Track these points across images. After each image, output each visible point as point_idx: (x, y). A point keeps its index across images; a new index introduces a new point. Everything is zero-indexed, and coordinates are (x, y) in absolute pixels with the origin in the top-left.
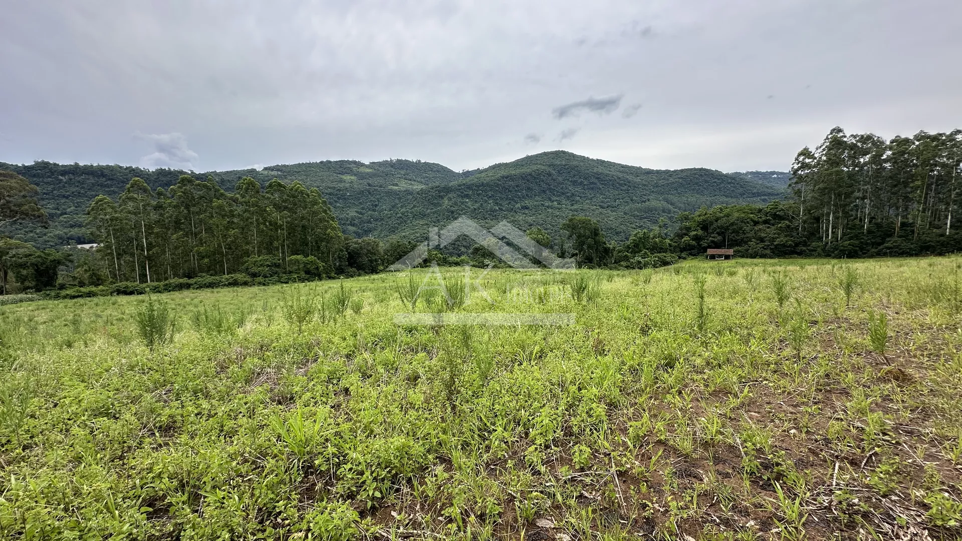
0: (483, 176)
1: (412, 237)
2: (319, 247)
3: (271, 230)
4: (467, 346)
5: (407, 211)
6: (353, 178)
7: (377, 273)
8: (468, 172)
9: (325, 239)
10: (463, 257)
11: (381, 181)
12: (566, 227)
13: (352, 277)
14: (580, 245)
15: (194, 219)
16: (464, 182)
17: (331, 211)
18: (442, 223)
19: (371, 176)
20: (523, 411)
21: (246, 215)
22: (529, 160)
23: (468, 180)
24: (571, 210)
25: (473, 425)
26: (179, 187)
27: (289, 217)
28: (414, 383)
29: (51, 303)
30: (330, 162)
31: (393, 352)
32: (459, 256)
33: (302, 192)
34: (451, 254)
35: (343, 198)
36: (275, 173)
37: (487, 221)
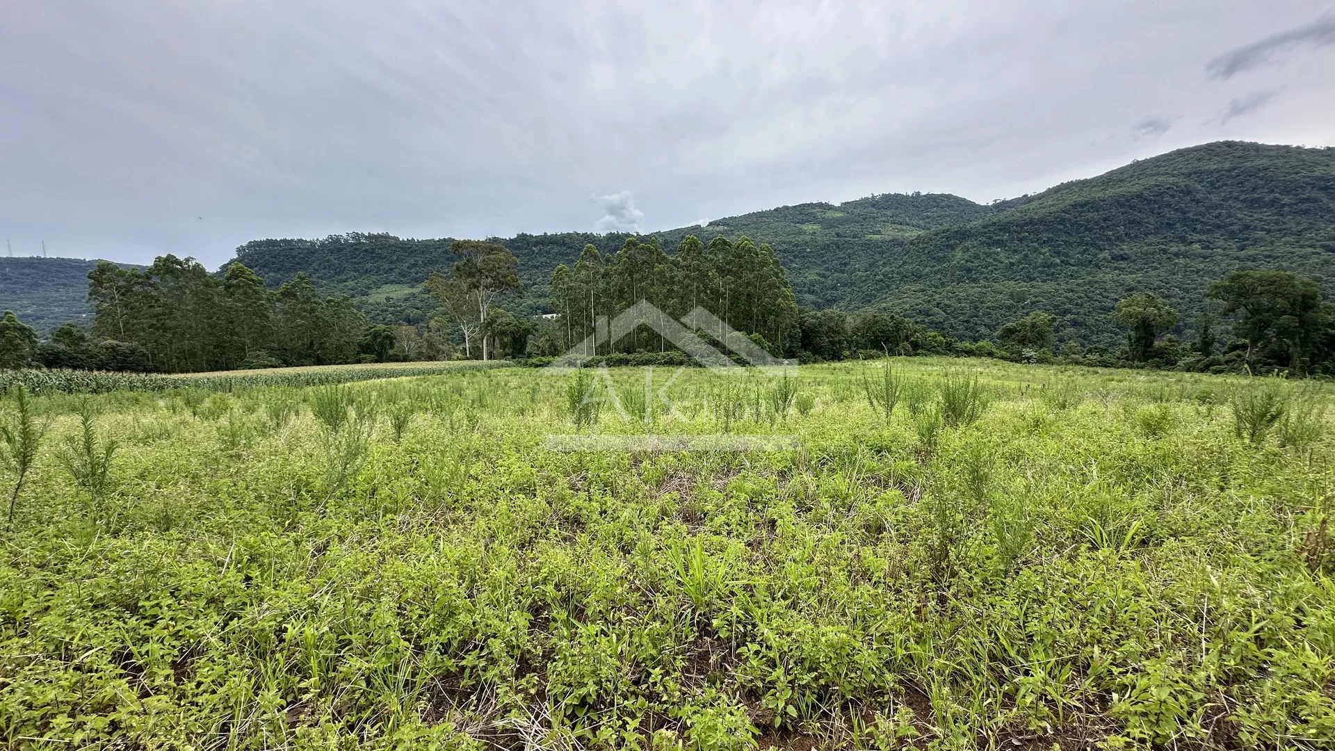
0: (1031, 207)
1: (898, 309)
2: (765, 322)
3: (712, 299)
4: (979, 496)
5: (893, 271)
6: (815, 227)
7: (840, 360)
8: (1004, 202)
9: (773, 311)
10: (981, 343)
11: (856, 228)
12: (1218, 292)
13: (805, 363)
14: (1257, 328)
15: (637, 286)
16: (995, 220)
17: (783, 274)
18: (949, 288)
19: (841, 222)
20: (1097, 650)
21: (687, 281)
22: (1139, 168)
23: (1002, 216)
24: (1237, 258)
25: (978, 645)
26: (625, 252)
27: (733, 283)
28: (876, 536)
29: (520, 370)
30: (786, 208)
31: (847, 480)
32: (976, 340)
33: (749, 251)
34: (961, 338)
35: (802, 255)
36: (721, 228)
37: (1034, 283)
